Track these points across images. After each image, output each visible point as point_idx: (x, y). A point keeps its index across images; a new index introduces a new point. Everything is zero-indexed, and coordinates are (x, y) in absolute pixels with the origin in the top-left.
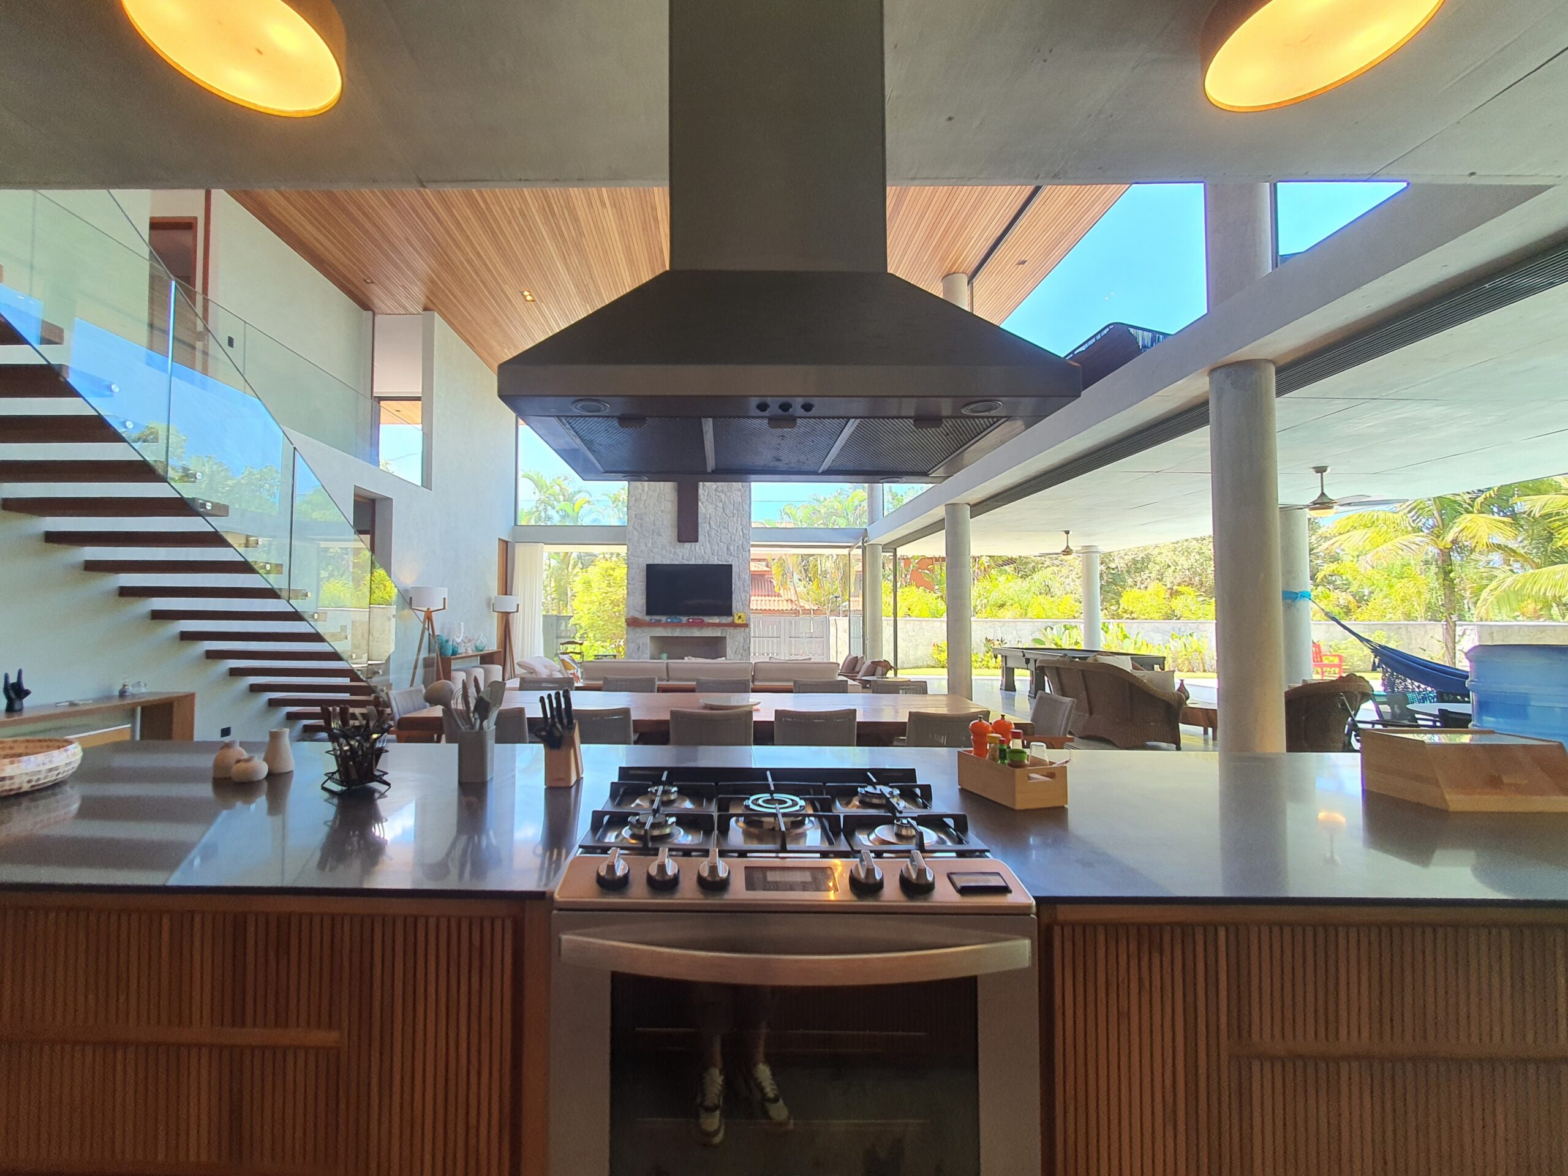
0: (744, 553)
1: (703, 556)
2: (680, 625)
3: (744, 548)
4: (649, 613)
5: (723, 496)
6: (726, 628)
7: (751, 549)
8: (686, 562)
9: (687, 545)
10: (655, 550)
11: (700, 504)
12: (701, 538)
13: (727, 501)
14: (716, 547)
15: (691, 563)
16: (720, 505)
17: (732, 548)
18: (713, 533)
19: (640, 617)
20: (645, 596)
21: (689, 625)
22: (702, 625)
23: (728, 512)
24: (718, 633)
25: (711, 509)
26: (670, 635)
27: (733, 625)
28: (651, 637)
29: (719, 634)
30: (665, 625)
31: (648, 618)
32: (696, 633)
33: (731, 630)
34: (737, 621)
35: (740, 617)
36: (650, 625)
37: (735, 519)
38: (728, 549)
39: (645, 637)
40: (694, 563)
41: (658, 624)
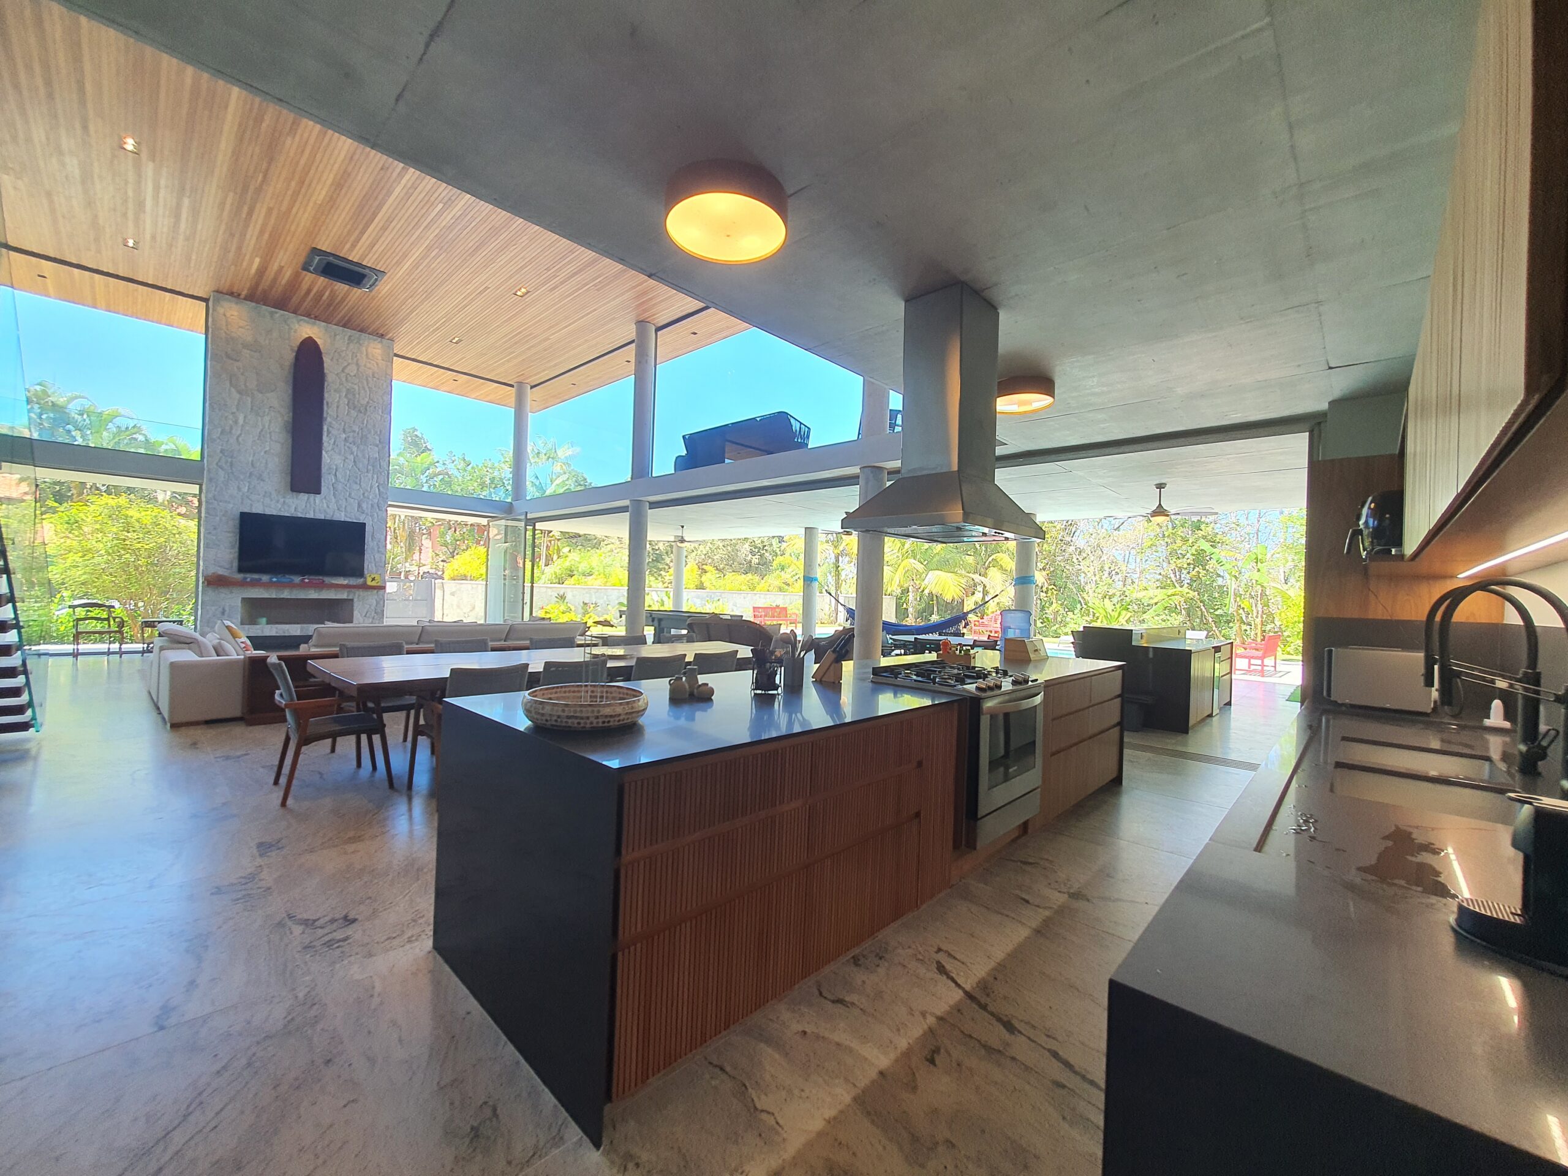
0: (380, 513)
1: (325, 511)
2: (292, 586)
3: (380, 507)
4: (241, 570)
5: (355, 449)
6: (353, 590)
7: (388, 509)
8: (300, 515)
9: (304, 497)
10: (253, 497)
11: (324, 453)
12: (323, 489)
13: (360, 455)
14: (344, 504)
15: (308, 516)
16: (352, 457)
17: (364, 506)
18: (340, 487)
19: (226, 574)
20: (237, 550)
21: (303, 586)
22: (322, 586)
23: (360, 466)
24: (343, 595)
25: (338, 460)
26: (274, 596)
27: (365, 587)
28: (244, 599)
29: (345, 596)
30: (267, 585)
31: (240, 576)
32: (313, 595)
33: (361, 593)
34: (369, 583)
35: (373, 579)
36: (243, 584)
37: (370, 475)
38: (359, 506)
39: (234, 599)
40: (312, 517)
41: (255, 584)
